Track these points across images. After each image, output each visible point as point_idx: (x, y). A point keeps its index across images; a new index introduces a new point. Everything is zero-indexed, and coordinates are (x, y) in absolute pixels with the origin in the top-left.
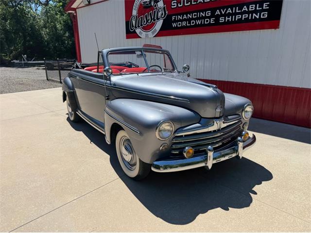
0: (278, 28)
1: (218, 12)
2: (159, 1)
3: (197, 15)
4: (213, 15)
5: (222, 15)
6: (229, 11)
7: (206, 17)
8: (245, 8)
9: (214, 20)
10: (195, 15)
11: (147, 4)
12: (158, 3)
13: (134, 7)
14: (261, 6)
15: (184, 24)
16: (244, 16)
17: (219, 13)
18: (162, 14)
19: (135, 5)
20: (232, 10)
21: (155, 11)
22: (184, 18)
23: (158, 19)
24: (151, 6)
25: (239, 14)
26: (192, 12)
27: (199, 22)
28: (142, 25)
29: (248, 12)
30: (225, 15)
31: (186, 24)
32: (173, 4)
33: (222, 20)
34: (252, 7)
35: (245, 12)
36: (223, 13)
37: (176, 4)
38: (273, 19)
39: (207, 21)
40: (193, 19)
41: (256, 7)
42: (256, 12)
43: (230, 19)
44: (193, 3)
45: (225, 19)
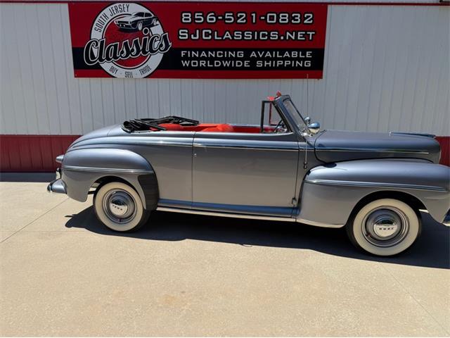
0: (322, 78)
1: (253, 54)
2: (153, 26)
3: (224, 54)
4: (246, 57)
5: (259, 58)
6: (268, 55)
7: (237, 58)
8: (287, 54)
9: (249, 64)
10: (220, 54)
11: (129, 26)
12: (151, 28)
13: (94, 26)
14: (304, 54)
15: (203, 63)
16: (287, 63)
17: (255, 55)
18: (161, 45)
19: (96, 22)
20: (272, 55)
21: (145, 40)
22: (202, 55)
23: (152, 51)
24: (137, 30)
25: (280, 59)
26: (216, 51)
27: (226, 64)
28: (115, 57)
29: (291, 59)
30: (263, 59)
31: (206, 64)
32: (180, 34)
33: (259, 64)
34: (294, 54)
35: (287, 58)
36: (261, 56)
37: (187, 35)
38: (316, 69)
39: (239, 64)
40: (216, 58)
41: (298, 54)
42: (299, 59)
43: (270, 64)
44: (216, 38)
45: (263, 63)
